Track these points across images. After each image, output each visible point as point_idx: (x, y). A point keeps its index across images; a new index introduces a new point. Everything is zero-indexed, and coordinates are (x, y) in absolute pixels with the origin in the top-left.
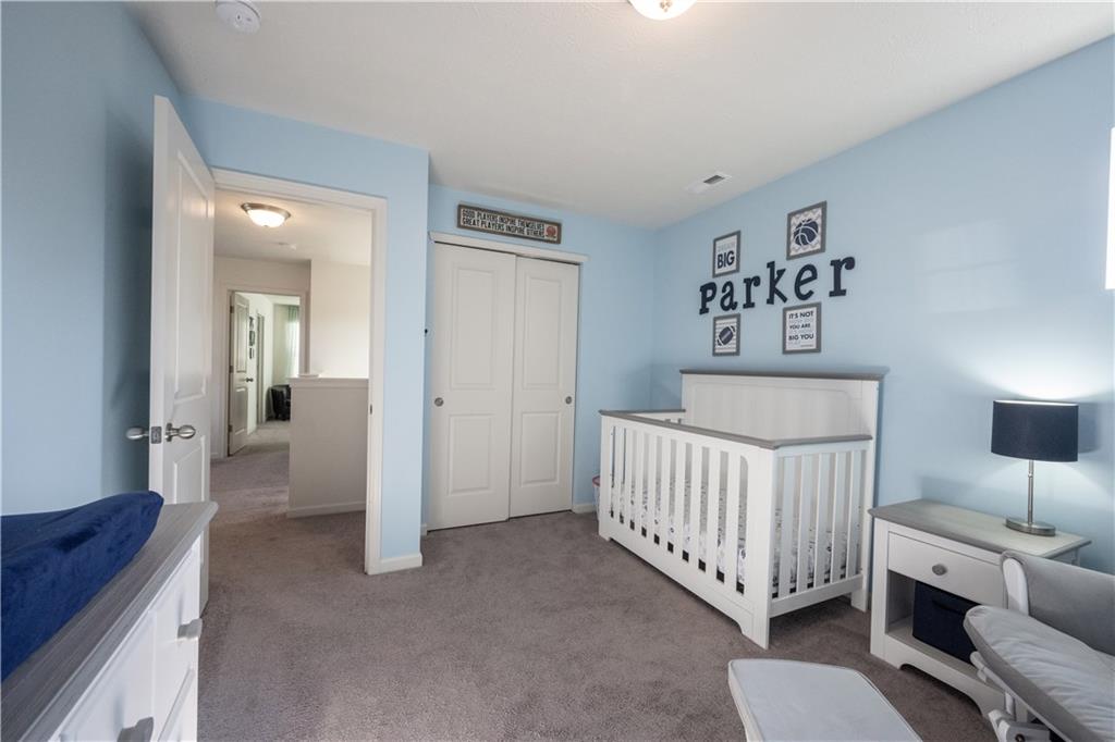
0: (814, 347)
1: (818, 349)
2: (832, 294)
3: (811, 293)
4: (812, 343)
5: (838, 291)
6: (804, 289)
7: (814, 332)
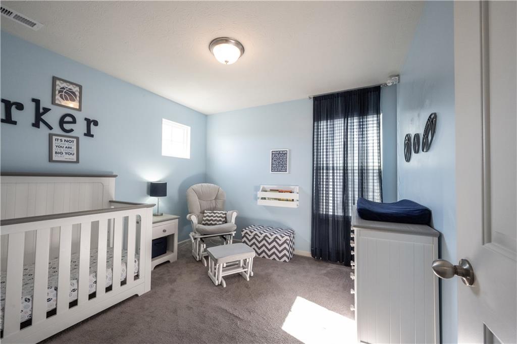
0: (75, 160)
1: (77, 161)
2: (85, 135)
3: (72, 130)
4: (74, 158)
5: (88, 134)
6: (67, 127)
7: (75, 152)
